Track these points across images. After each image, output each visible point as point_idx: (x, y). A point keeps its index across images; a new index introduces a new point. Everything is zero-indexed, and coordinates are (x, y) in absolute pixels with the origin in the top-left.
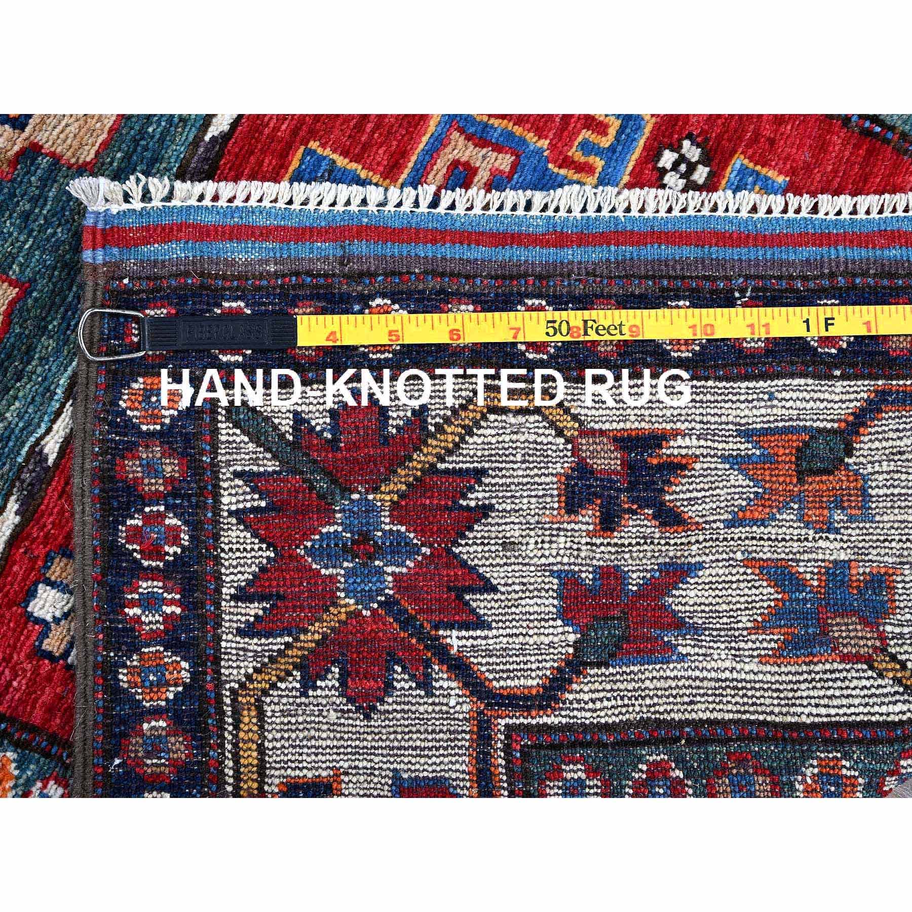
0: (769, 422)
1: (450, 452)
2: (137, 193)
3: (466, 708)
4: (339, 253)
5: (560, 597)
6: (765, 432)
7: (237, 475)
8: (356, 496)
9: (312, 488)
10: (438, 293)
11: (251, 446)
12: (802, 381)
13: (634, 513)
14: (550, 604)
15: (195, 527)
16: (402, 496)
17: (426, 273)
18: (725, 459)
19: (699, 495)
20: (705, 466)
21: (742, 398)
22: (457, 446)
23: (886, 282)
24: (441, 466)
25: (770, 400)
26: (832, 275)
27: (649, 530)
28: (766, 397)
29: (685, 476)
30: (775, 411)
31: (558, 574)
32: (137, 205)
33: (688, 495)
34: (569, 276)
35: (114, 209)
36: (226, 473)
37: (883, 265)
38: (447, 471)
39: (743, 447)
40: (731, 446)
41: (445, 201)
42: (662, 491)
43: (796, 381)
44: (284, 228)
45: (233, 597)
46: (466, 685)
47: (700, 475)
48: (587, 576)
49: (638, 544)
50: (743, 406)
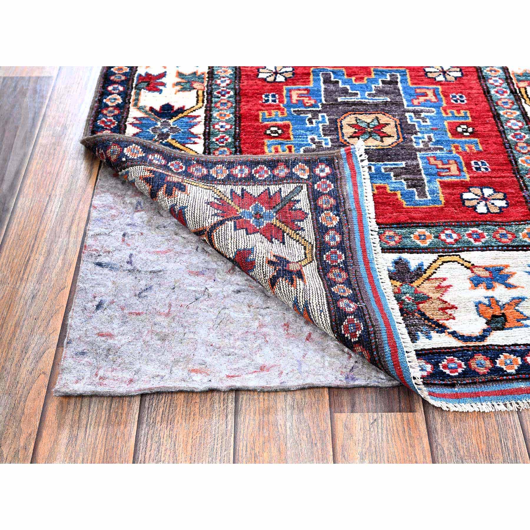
0: (312, 312)
1: (290, 237)
2: (362, 158)
3: (207, 225)
4: (352, 208)
5: (244, 249)
6: (308, 311)
7: (280, 189)
8: (275, 214)
9: (277, 205)
10: (343, 232)
11: (289, 191)
12: (329, 322)
13: (275, 270)
14: (241, 246)
15: (265, 180)
16: (275, 226)
17: (349, 229)
18: (296, 298)
19: (282, 291)
20: (293, 291)
21: (320, 301)
22: (292, 238)
23: (374, 347)
24: (285, 234)
25: (320, 311)
26: (373, 326)
27: (268, 275)
28: (321, 309)
29: (288, 285)
30: (316, 314)
31: (252, 249)
32: (359, 159)
33: (282, 286)
34: (354, 265)
35: (356, 153)
36: (281, 186)
37: (381, 344)
38: (284, 236)
39: (301, 304)
40: (301, 300)
41: (373, 233)
42: (283, 277)
43: (328, 319)
44: (358, 196)
45: (243, 188)
46: (215, 224)
47: (289, 290)
48: (251, 257)
49: (263, 272)
50: (317, 301)
